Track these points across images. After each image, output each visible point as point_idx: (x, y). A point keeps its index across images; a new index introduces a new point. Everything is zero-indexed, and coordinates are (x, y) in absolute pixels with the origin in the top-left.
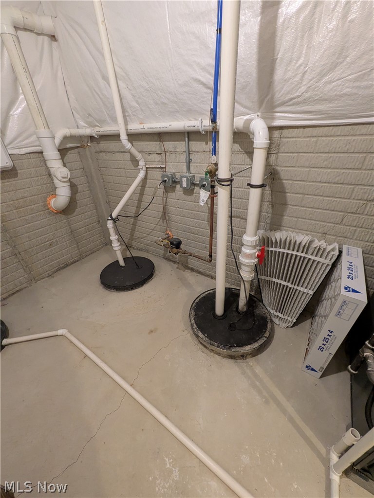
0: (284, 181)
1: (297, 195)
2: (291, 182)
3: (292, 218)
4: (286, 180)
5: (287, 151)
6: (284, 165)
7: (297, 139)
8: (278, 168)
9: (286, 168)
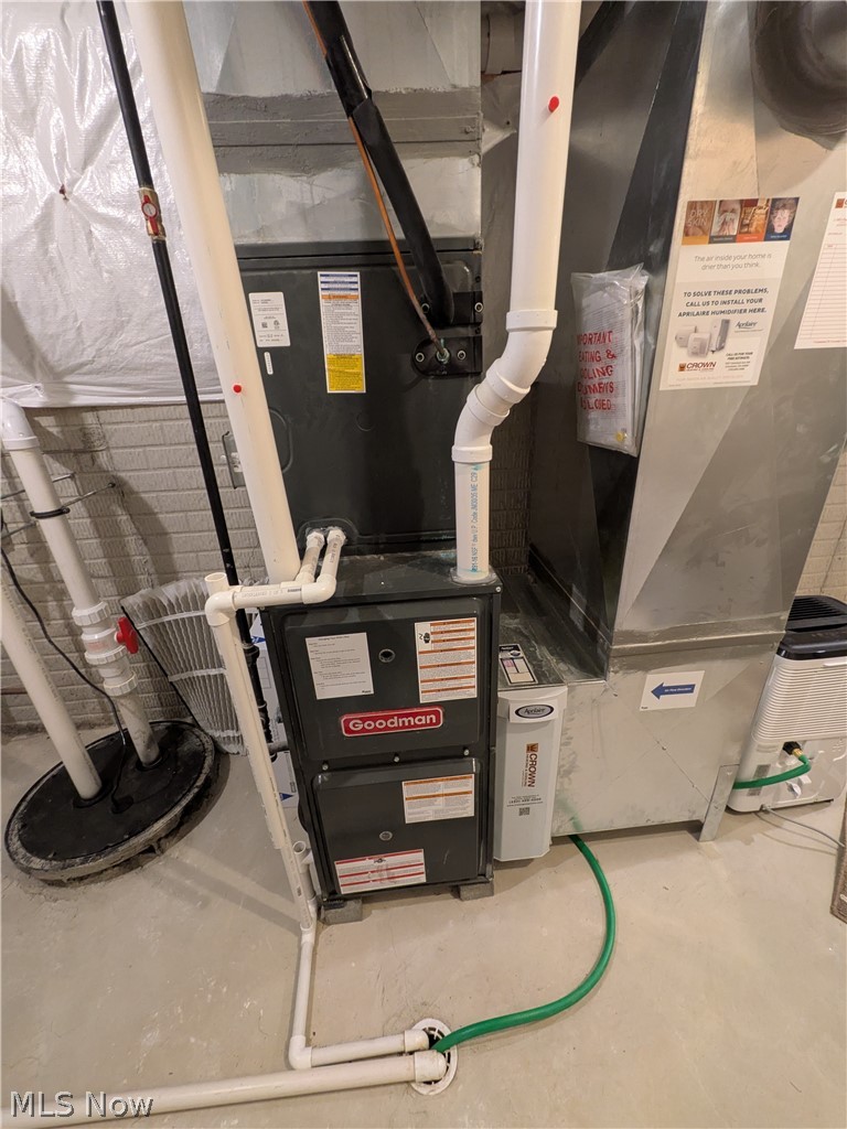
0: (143, 495)
1: (175, 515)
2: (154, 495)
3: (186, 555)
4: (145, 492)
5: (122, 445)
6: (128, 467)
7: (128, 425)
8: (122, 475)
9: (137, 473)
